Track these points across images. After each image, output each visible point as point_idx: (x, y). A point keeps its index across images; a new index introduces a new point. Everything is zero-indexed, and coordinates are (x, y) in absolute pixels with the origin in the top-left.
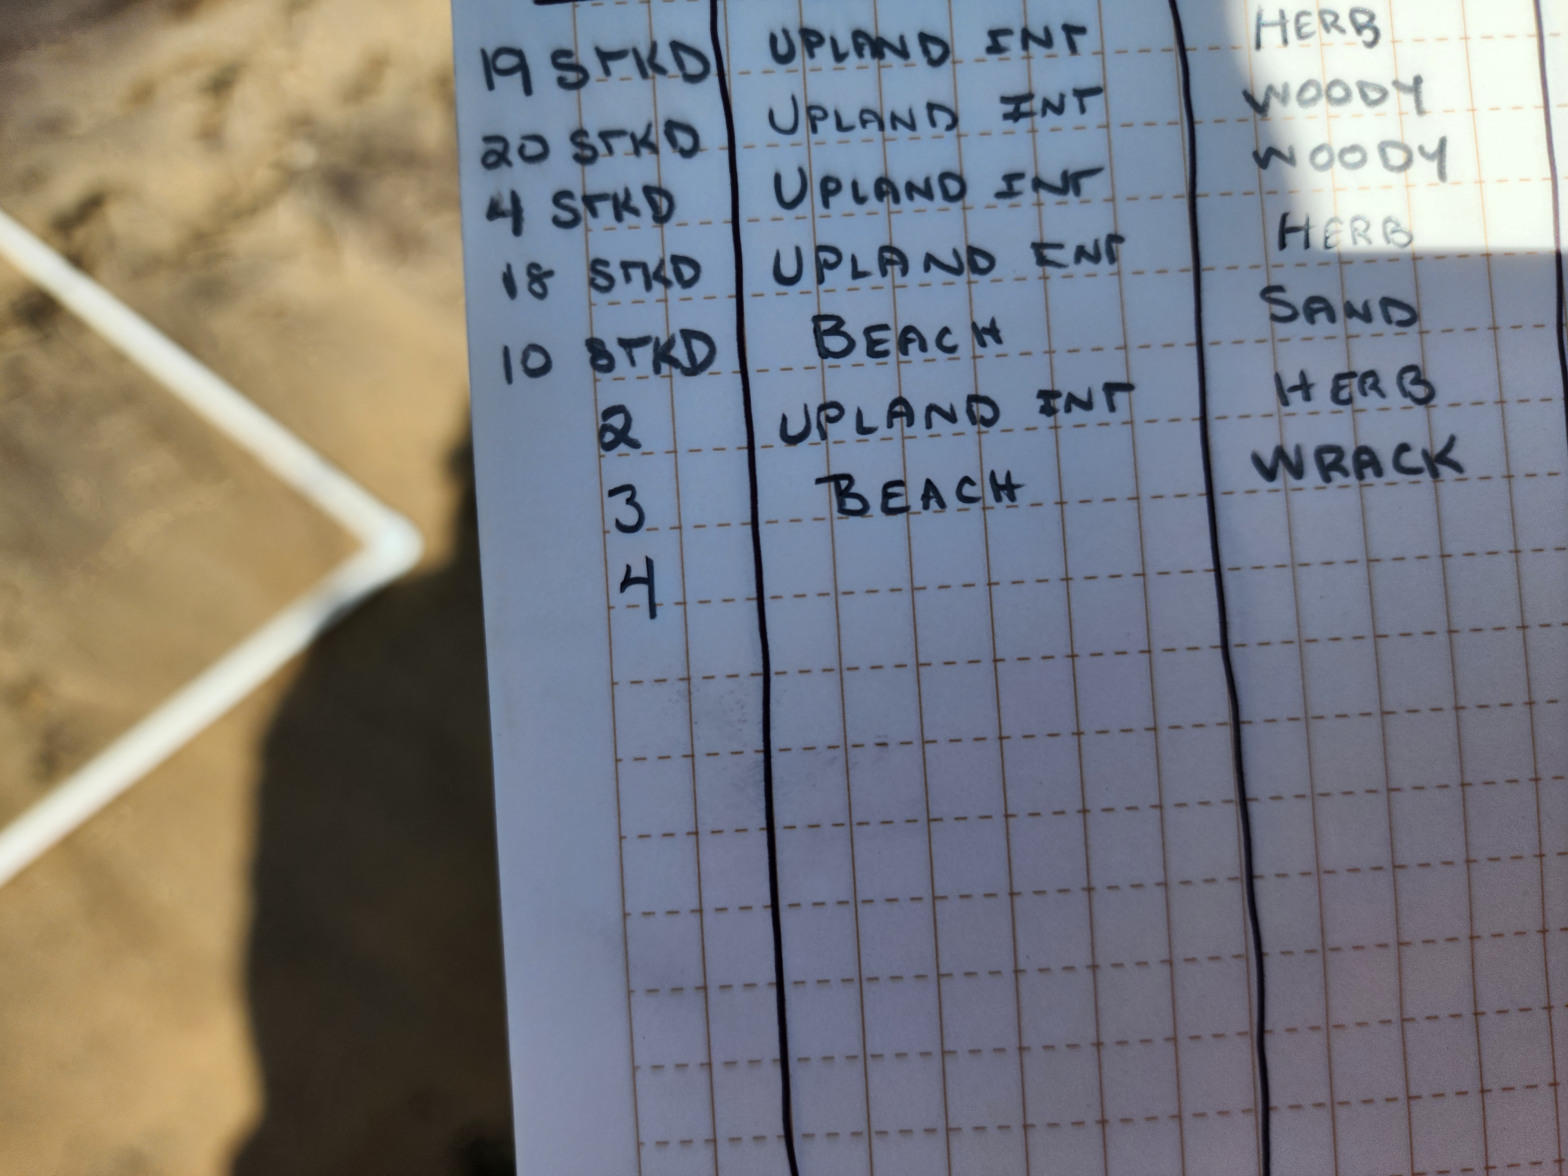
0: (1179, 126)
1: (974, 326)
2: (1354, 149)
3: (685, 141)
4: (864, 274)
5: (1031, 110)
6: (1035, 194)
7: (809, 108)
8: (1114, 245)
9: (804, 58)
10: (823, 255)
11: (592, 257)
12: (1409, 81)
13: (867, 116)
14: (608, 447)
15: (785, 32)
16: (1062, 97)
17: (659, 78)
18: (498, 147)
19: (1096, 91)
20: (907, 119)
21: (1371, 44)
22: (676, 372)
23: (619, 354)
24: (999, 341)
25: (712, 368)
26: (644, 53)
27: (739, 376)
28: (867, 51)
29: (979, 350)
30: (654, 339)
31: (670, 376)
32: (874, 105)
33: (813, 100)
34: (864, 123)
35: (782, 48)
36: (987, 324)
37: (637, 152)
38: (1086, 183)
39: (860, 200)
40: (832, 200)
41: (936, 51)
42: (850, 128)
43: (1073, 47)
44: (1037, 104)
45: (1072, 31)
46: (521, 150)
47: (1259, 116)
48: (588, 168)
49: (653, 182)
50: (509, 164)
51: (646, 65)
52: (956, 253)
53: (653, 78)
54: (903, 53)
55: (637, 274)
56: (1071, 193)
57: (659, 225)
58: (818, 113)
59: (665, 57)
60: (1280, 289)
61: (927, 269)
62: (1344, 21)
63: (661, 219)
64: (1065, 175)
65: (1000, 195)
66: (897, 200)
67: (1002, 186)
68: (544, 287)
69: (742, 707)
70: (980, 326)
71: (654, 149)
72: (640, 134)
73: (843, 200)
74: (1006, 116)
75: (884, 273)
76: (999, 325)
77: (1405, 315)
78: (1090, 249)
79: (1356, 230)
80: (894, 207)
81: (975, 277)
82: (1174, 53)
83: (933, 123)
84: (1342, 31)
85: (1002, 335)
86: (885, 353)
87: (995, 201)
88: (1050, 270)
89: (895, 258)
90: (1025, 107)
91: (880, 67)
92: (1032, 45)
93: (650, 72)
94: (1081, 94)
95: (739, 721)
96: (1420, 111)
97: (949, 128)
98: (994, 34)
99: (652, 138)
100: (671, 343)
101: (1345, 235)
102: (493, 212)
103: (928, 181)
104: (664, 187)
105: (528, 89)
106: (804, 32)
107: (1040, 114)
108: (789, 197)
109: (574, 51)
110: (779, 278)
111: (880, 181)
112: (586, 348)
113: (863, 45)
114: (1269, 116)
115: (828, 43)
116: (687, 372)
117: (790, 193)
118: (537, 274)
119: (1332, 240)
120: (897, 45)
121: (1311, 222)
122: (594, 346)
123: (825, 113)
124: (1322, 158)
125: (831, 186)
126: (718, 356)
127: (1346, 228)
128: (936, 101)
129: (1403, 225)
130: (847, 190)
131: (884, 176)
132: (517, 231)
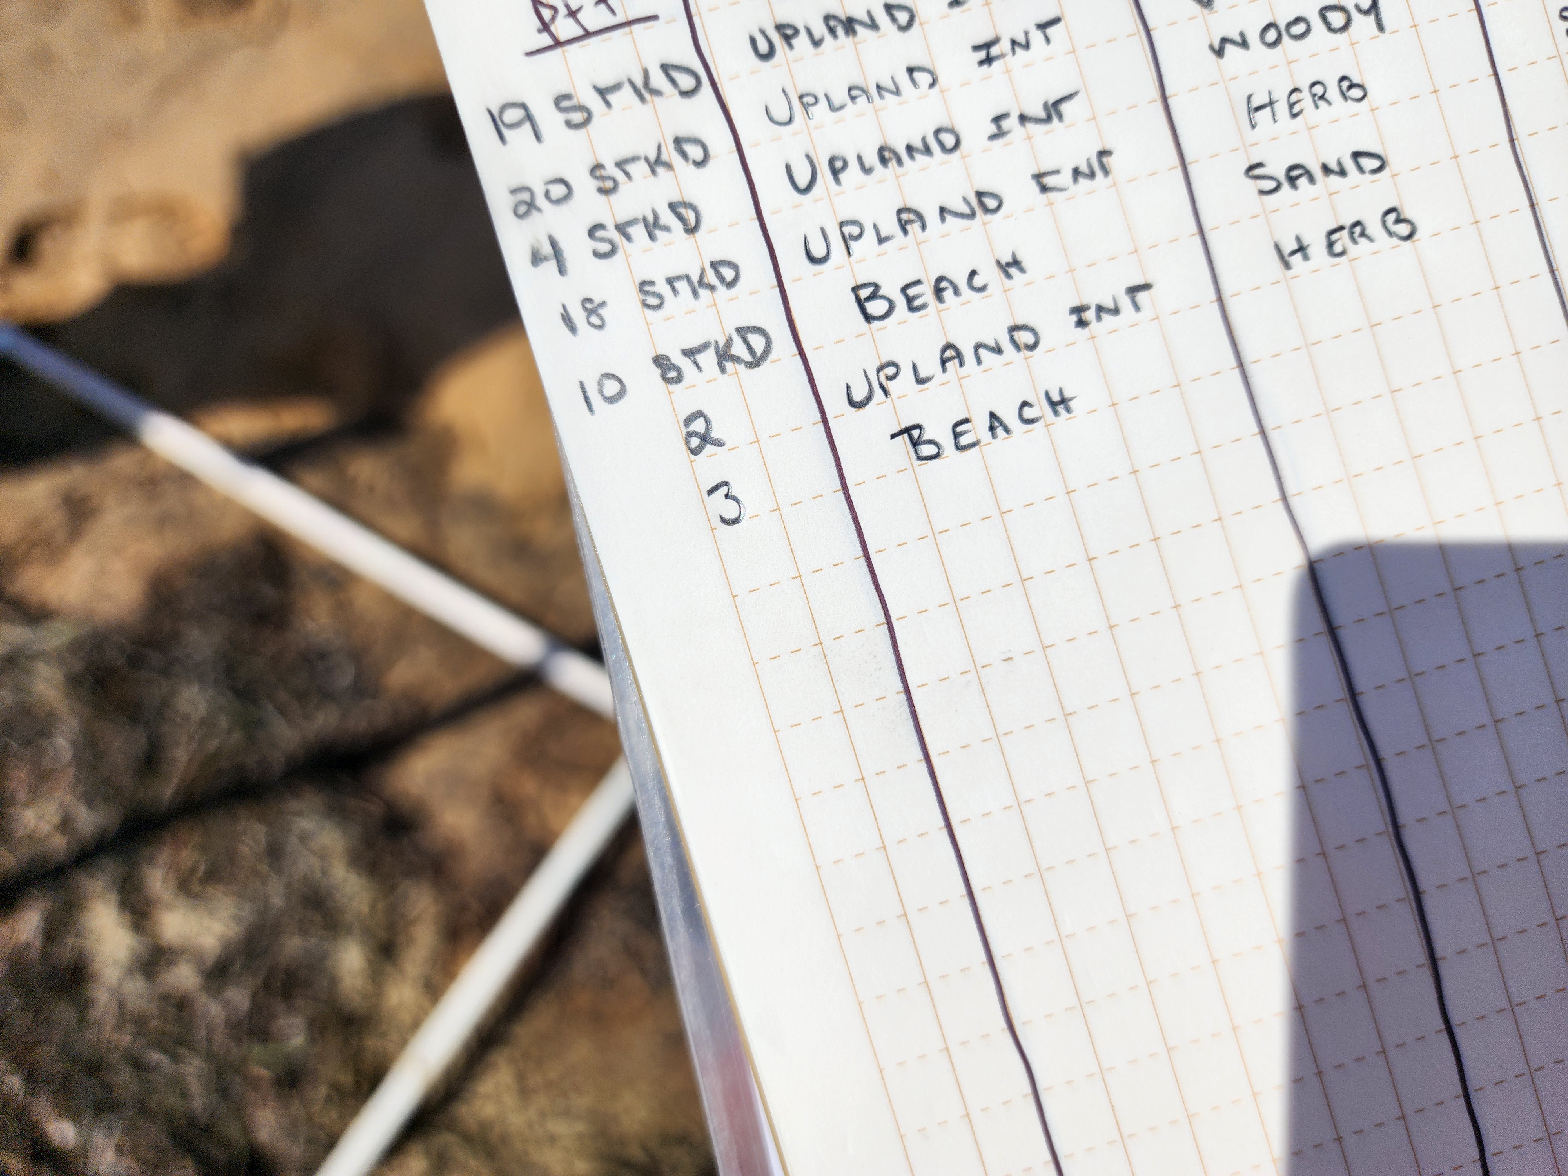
0: (1137, 37)
1: (998, 263)
2: (1298, 20)
3: (695, 152)
4: (888, 238)
5: (1002, 53)
6: (1023, 129)
7: (801, 97)
8: (1105, 160)
9: (784, 52)
10: (847, 230)
11: (638, 281)
13: (854, 93)
14: (695, 452)
15: (763, 32)
16: (1026, 33)
17: (656, 99)
18: (526, 196)
19: (1055, 21)
20: (893, 88)
22: (741, 368)
23: (684, 363)
24: (1022, 270)
25: (772, 356)
26: (639, 82)
27: (798, 357)
28: (840, 31)
29: (1008, 283)
30: (713, 343)
31: (737, 373)
32: (858, 81)
33: (802, 89)
34: (853, 98)
35: (763, 47)
36: (1009, 259)
37: (653, 172)
38: (1065, 107)
39: (867, 171)
40: (842, 176)
41: (903, 17)
42: (842, 107)
44: (1004, 46)
46: (547, 194)
47: (1206, 11)
48: (613, 198)
49: (676, 198)
50: (539, 210)
51: (643, 91)
52: (966, 200)
53: (653, 101)
54: (873, 25)
55: (681, 285)
56: (1055, 120)
57: (692, 236)
58: (809, 100)
59: (658, 80)
60: (1260, 165)
61: (943, 219)
63: (691, 230)
64: (1045, 105)
65: (993, 137)
66: (900, 162)
67: (993, 129)
68: (602, 319)
69: (875, 657)
70: (1003, 262)
71: (669, 166)
72: (652, 157)
73: (852, 173)
74: (981, 63)
75: (905, 232)
76: (1020, 257)
77: (1375, 164)
78: (1084, 168)
79: (1314, 95)
80: (899, 170)
81: (989, 217)
83: (916, 85)
85: (1024, 265)
86: (924, 306)
87: (989, 143)
88: (1051, 195)
89: (912, 217)
90: (994, 51)
91: (855, 44)
93: (647, 96)
94: (1043, 26)
95: (875, 670)
97: (932, 85)
99: (665, 157)
100: (729, 343)
101: (1307, 102)
102: (536, 259)
103: (924, 140)
104: (687, 200)
105: (538, 137)
106: (779, 27)
107: (1010, 54)
108: (803, 182)
109: (573, 93)
110: (812, 259)
111: (881, 150)
112: (654, 366)
113: (835, 27)
114: (1215, 9)
115: (803, 34)
116: (750, 365)
117: (803, 178)
118: (591, 307)
119: (1296, 109)
120: (866, 19)
121: (1275, 97)
122: (661, 362)
123: (816, 98)
124: (1271, 36)
125: (839, 164)
126: (775, 345)
127: (1306, 95)
128: (913, 63)
129: (1356, 81)
130: (853, 164)
131: (884, 145)
132: (562, 271)
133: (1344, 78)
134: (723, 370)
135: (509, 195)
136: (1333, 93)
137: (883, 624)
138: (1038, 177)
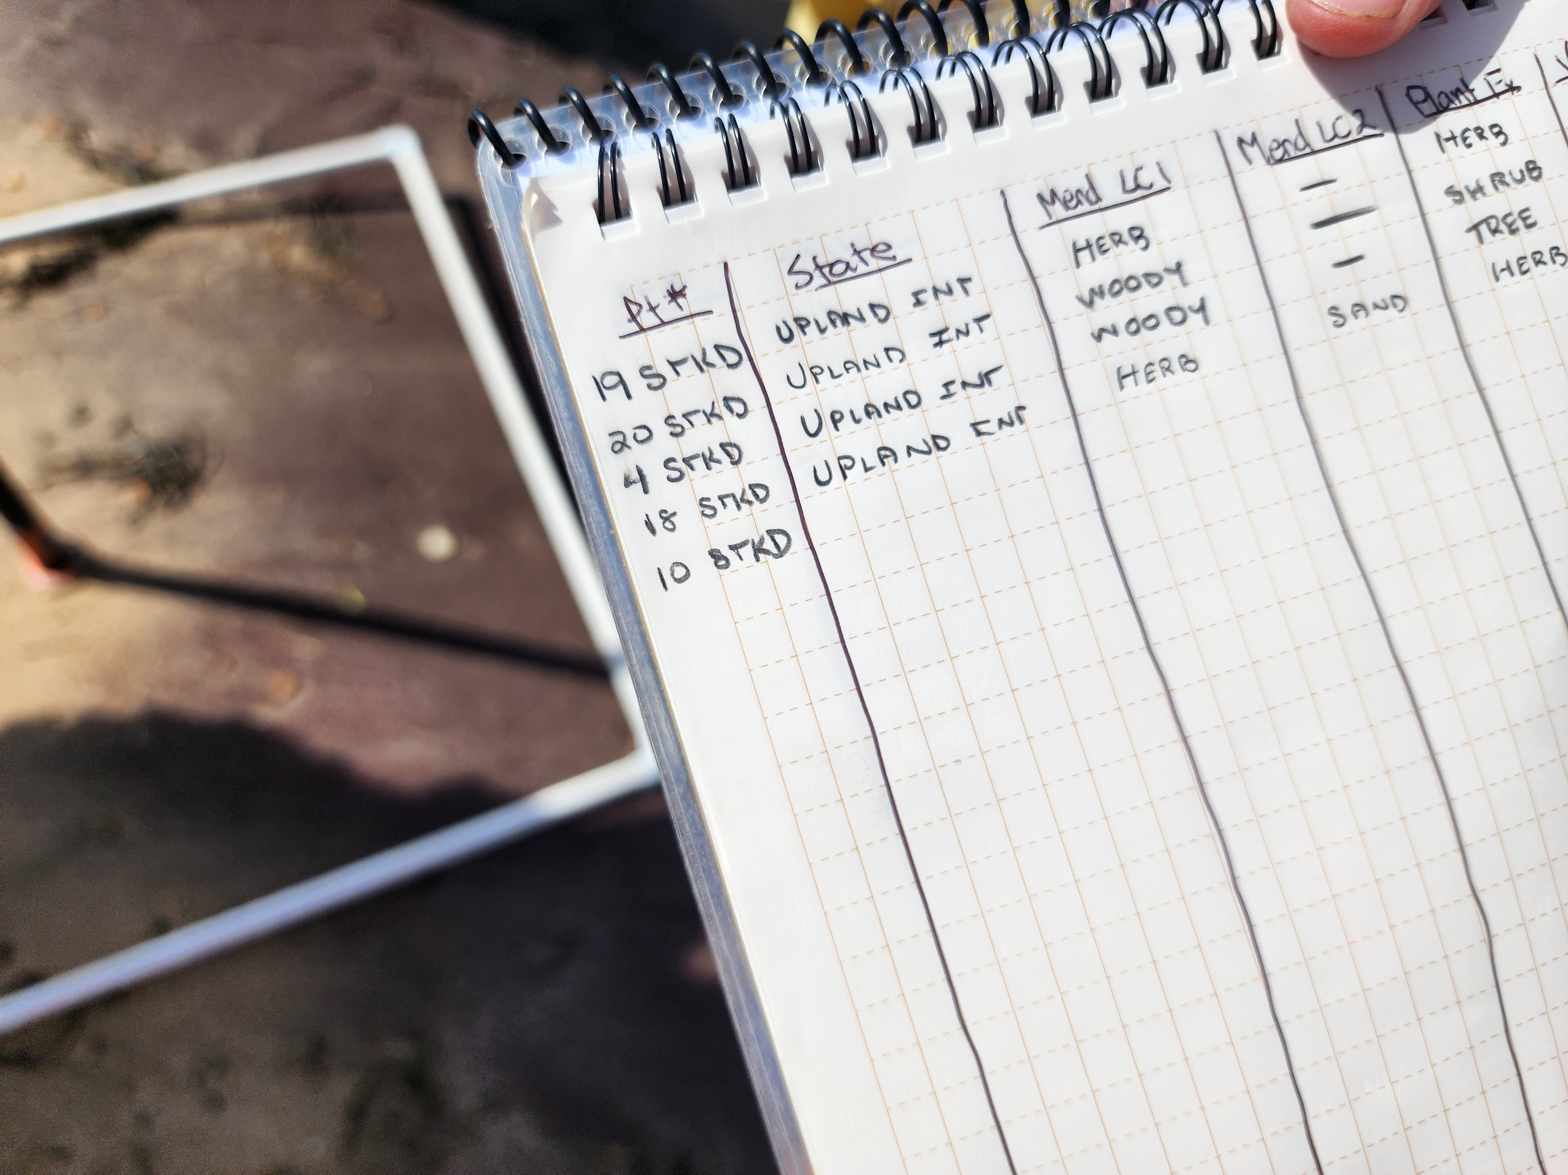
0: (1042, 327)
2: (1151, 317)
3: (738, 408)
4: (871, 468)
5: (950, 338)
6: (964, 391)
7: (811, 369)
8: (1020, 412)
9: (800, 336)
10: (843, 462)
11: (699, 498)
12: (1173, 266)
13: (848, 366)
15: (785, 323)
16: (967, 325)
17: (711, 369)
18: (620, 438)
19: (987, 316)
20: (875, 362)
21: (1146, 247)
22: (770, 558)
23: (731, 555)
25: (791, 550)
26: (699, 357)
27: (810, 551)
28: (839, 322)
30: (751, 541)
31: (767, 562)
32: (850, 357)
33: (811, 365)
34: (847, 370)
35: (785, 334)
37: (709, 421)
38: (993, 377)
39: (857, 421)
40: (840, 425)
41: (882, 313)
42: (840, 376)
43: (966, 291)
44: (951, 333)
45: (963, 281)
46: (635, 437)
47: (1089, 310)
48: (680, 439)
49: (725, 440)
50: (629, 447)
51: (702, 364)
52: (925, 442)
53: (708, 371)
54: (862, 319)
55: (729, 501)
56: (986, 385)
57: (736, 466)
58: (817, 370)
59: (712, 356)
61: (909, 455)
62: (1126, 237)
63: (735, 463)
64: (980, 375)
65: (944, 397)
66: (880, 415)
67: (944, 392)
68: (673, 524)
71: (720, 417)
72: (708, 411)
73: (847, 423)
74: (936, 345)
75: (883, 464)
78: (1006, 419)
79: (1163, 368)
80: (879, 420)
81: (941, 453)
82: (1028, 282)
83: (890, 360)
84: (1126, 243)
87: (941, 402)
88: (984, 438)
89: (888, 453)
90: (945, 337)
91: (849, 332)
92: (941, 296)
93: (704, 367)
94: (979, 320)
95: (865, 770)
96: (1185, 284)
97: (901, 361)
98: (916, 294)
99: (717, 411)
100: (762, 540)
101: (1158, 373)
102: (628, 483)
103: (896, 400)
104: (733, 441)
105: (629, 396)
106: (796, 320)
107: (956, 339)
108: (812, 430)
109: (653, 365)
110: (819, 483)
111: (867, 406)
112: (710, 556)
113: (835, 319)
114: (1095, 309)
115: (813, 323)
116: (776, 556)
117: (813, 427)
118: (667, 517)
119: (1151, 376)
120: (857, 315)
121: (1136, 369)
122: (715, 555)
123: (822, 370)
124: (1133, 327)
125: (837, 416)
126: (793, 541)
127: (1157, 367)
128: (889, 345)
129: (1191, 357)
130: (848, 417)
131: (868, 402)
132: (646, 491)
133: (1183, 356)
134: (758, 560)
135: (608, 437)
136: (1176, 366)
137: (870, 737)
138: (974, 425)
